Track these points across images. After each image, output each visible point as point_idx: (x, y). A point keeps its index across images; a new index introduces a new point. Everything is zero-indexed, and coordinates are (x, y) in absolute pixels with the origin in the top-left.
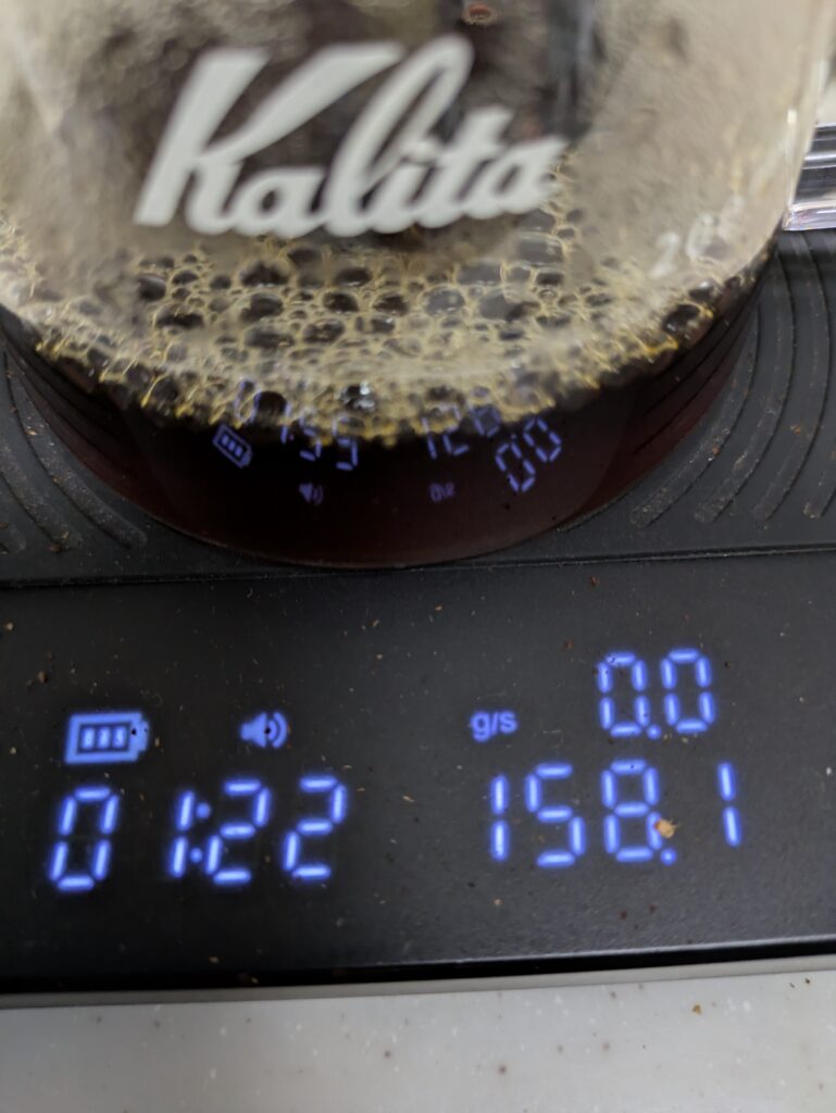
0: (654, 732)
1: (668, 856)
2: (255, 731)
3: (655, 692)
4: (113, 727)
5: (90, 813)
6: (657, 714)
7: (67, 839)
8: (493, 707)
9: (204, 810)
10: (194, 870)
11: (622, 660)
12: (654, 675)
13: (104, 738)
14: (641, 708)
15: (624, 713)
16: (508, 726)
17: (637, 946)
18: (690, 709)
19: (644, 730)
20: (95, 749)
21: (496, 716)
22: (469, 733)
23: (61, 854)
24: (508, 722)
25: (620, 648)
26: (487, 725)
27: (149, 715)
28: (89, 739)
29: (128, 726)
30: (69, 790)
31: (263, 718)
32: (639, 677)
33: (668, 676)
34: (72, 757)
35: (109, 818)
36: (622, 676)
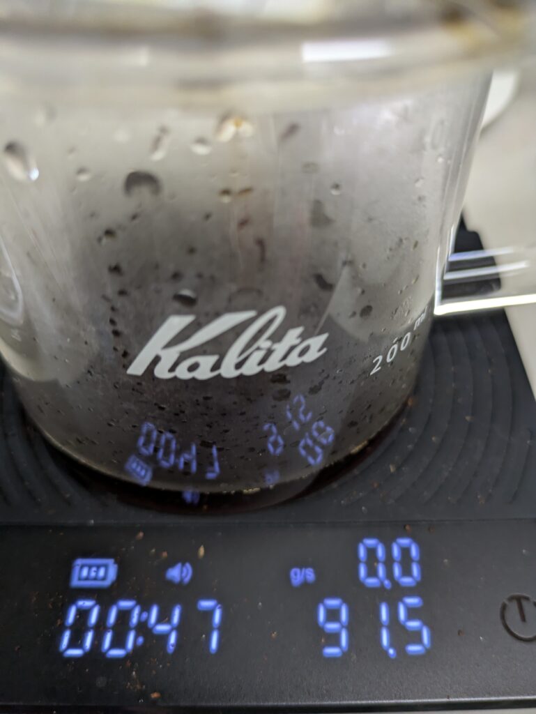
0: (387, 583)
1: (391, 651)
2: (175, 573)
3: (389, 562)
4: (98, 567)
5: (83, 614)
6: (389, 574)
7: (71, 628)
8: (302, 565)
9: (145, 616)
11: (371, 542)
12: (388, 551)
13: (93, 574)
14: (381, 571)
15: (372, 572)
16: (310, 575)
17: (373, 700)
18: (407, 572)
19: (382, 582)
20: (87, 579)
21: (303, 570)
22: (288, 579)
23: (66, 637)
24: (310, 574)
25: (369, 537)
26: (298, 576)
27: (116, 562)
28: (85, 572)
29: (106, 566)
30: (73, 601)
31: (179, 565)
32: (380, 552)
33: (396, 552)
34: (75, 583)
35: (94, 618)
36: (371, 552)
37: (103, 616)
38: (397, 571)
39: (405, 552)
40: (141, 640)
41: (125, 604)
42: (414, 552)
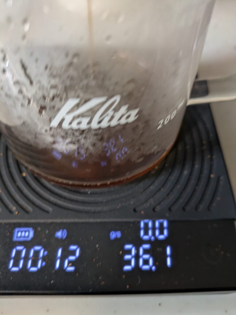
0: (153, 238)
1: (153, 268)
2: (59, 234)
3: (154, 229)
4: (25, 232)
5: (19, 253)
6: (154, 234)
7: (14, 258)
8: (116, 230)
9: (46, 253)
10: (43, 268)
11: (146, 221)
12: (154, 224)
13: (23, 233)
14: (150, 233)
15: (146, 233)
18: (161, 233)
19: (150, 238)
20: (20, 237)
21: (116, 232)
22: (109, 236)
23: (12, 262)
24: (119, 234)
26: (114, 235)
27: (33, 229)
28: (19, 234)
29: (29, 232)
30: (14, 247)
31: (61, 230)
32: (150, 225)
33: (157, 224)
34: (15, 239)
35: (23, 254)
36: (146, 224)
37: (28, 253)
38: (157, 232)
39: (161, 225)
40: (44, 264)
41: (37, 248)
42: (165, 224)
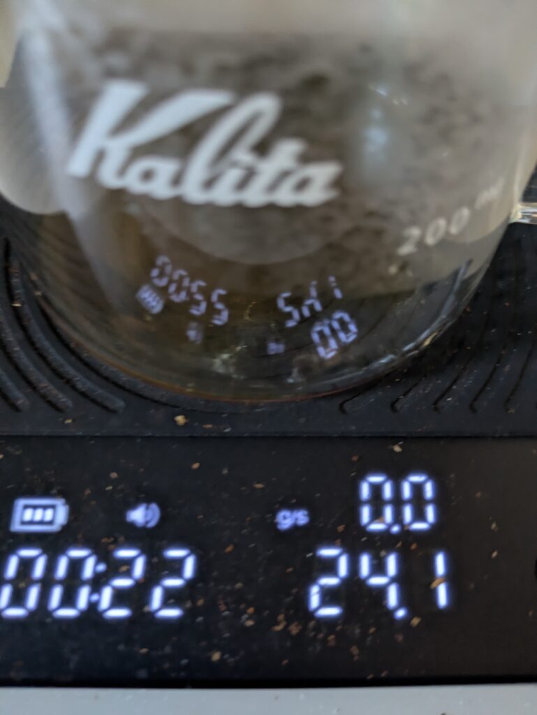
0: (396, 529)
1: (400, 613)
2: (138, 515)
3: (398, 502)
5: (26, 565)
6: (398, 518)
7: (12, 582)
8: (292, 507)
9: (101, 567)
10: (93, 606)
11: (376, 479)
12: (397, 490)
14: (388, 513)
15: (377, 515)
18: (419, 515)
19: (390, 526)
20: (31, 523)
21: (294, 512)
22: (276, 524)
23: (6, 592)
24: (301, 517)
26: (288, 520)
27: (66, 502)
30: (12, 550)
33: (407, 492)
35: (39, 570)
36: (377, 490)
37: (51, 567)
38: (408, 513)
39: (418, 489)
41: (76, 553)
42: (429, 491)
